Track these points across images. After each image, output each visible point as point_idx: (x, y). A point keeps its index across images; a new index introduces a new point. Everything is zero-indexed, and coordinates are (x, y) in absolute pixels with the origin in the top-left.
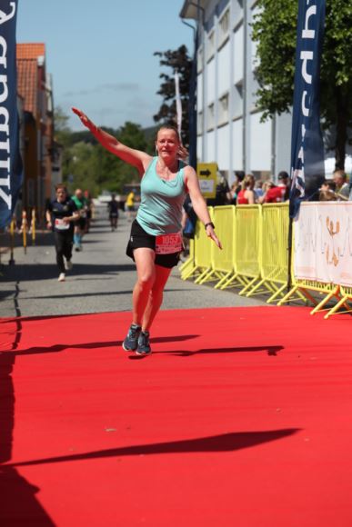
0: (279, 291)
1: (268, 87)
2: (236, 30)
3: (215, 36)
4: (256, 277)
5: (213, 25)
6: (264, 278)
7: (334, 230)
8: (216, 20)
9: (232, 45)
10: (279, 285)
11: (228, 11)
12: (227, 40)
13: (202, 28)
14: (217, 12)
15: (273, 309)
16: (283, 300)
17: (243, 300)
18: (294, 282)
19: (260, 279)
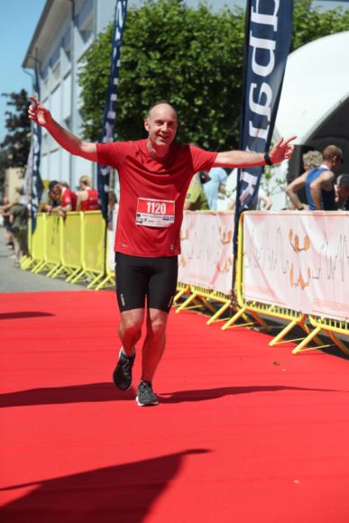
0: (97, 279)
1: (90, 122)
2: (65, 78)
3: (49, 82)
4: (78, 270)
5: (47, 74)
6: (85, 269)
8: (50, 70)
9: (62, 90)
10: (96, 275)
11: (59, 64)
12: (58, 86)
13: (39, 76)
14: (51, 64)
15: (91, 294)
16: (100, 286)
17: (70, 285)
18: (108, 271)
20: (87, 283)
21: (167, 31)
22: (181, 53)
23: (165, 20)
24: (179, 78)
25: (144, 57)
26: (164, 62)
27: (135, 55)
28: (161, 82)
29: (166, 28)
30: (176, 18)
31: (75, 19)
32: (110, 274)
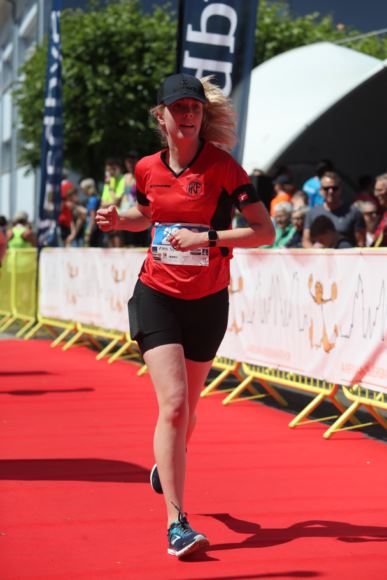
0: (28, 326)
1: (30, 146)
2: (4, 92)
6: (16, 315)
7: (74, 273)
10: (28, 322)
15: (20, 344)
16: (30, 334)
18: (40, 318)
19: (11, 316)
20: (18, 330)
21: (120, 42)
22: (134, 67)
23: (113, 29)
24: (131, 96)
25: (87, 71)
27: (80, 70)
29: (116, 38)
30: (129, 27)
31: (18, 22)
32: (42, 321)
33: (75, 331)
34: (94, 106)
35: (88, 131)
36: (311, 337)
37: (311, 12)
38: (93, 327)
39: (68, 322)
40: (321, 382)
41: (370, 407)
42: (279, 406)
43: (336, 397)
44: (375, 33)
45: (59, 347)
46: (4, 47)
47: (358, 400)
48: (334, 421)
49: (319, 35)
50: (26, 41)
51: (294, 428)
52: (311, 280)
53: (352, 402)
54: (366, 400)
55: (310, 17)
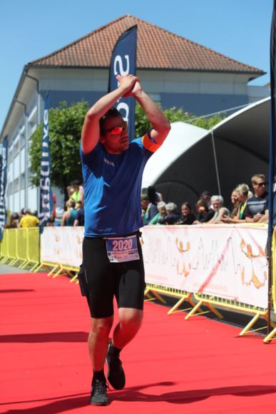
0: (35, 266)
1: (35, 175)
2: (21, 149)
4: (26, 260)
6: (30, 261)
7: (58, 239)
10: (35, 264)
12: (17, 154)
15: (32, 275)
16: (37, 270)
17: (21, 270)
18: (41, 261)
20: (30, 268)
21: (77, 124)
23: (75, 117)
25: (62, 138)
26: (75, 141)
27: (58, 138)
28: (73, 153)
29: (76, 122)
31: (28, 115)
32: (42, 264)
33: (59, 268)
34: (66, 156)
35: (63, 168)
36: (178, 270)
37: (172, 107)
38: (68, 266)
39: (55, 264)
40: (183, 292)
41: (207, 303)
42: (162, 304)
43: (191, 299)
44: (204, 116)
45: (51, 276)
46: (21, 128)
47: (201, 300)
48: (190, 311)
49: (176, 118)
50: (32, 124)
51: (170, 315)
52: (177, 240)
53: (198, 301)
54: (205, 300)
55: (172, 109)
